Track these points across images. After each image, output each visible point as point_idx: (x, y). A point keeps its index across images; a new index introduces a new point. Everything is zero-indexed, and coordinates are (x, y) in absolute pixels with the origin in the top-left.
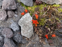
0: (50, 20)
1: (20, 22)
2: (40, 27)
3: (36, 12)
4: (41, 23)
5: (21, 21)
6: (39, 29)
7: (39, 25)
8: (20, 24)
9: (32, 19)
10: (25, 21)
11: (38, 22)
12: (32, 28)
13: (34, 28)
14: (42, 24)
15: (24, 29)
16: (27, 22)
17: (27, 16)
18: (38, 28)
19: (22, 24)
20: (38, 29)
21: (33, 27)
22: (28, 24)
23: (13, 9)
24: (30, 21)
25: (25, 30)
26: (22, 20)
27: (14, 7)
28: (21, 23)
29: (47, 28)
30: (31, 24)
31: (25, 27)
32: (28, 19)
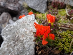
1: (7, 28)
4: (60, 43)
5: (11, 27)
7: (53, 47)
8: (5, 32)
12: (31, 52)
14: (65, 48)
15: (6, 49)
16: (22, 30)
19: (10, 34)
22: (23, 36)
23: (10, 8)
25: (10, 52)
26: (13, 26)
27: (13, 7)
28: (9, 31)
30: (30, 39)
31: (12, 42)
32: (28, 24)
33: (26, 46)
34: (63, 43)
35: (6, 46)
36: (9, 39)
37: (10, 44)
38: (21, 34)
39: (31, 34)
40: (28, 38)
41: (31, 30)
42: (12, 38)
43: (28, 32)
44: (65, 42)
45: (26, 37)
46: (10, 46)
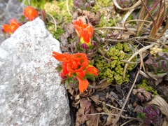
0: (156, 49)
2: (106, 91)
3: (80, 14)
4: (108, 72)
6: (100, 106)
7: (97, 81)
9: (57, 50)
10: (16, 63)
11: (95, 66)
12: (63, 102)
13: (71, 102)
14: (117, 78)
17: (32, 33)
18: (95, 99)
19: (2, 82)
20: (93, 102)
21: (68, 95)
24: (50, 63)
25: (21, 115)
29: (148, 96)
30: (53, 80)
31: (17, 96)
32: (36, 50)
33: (49, 94)
34: (113, 69)
35: (7, 106)
36: (7, 93)
37: (13, 101)
38: (30, 75)
39: (51, 70)
40: (48, 80)
41: (47, 61)
42: (13, 90)
43: (42, 67)
44: (116, 66)
45: (43, 78)
46: (15, 104)
